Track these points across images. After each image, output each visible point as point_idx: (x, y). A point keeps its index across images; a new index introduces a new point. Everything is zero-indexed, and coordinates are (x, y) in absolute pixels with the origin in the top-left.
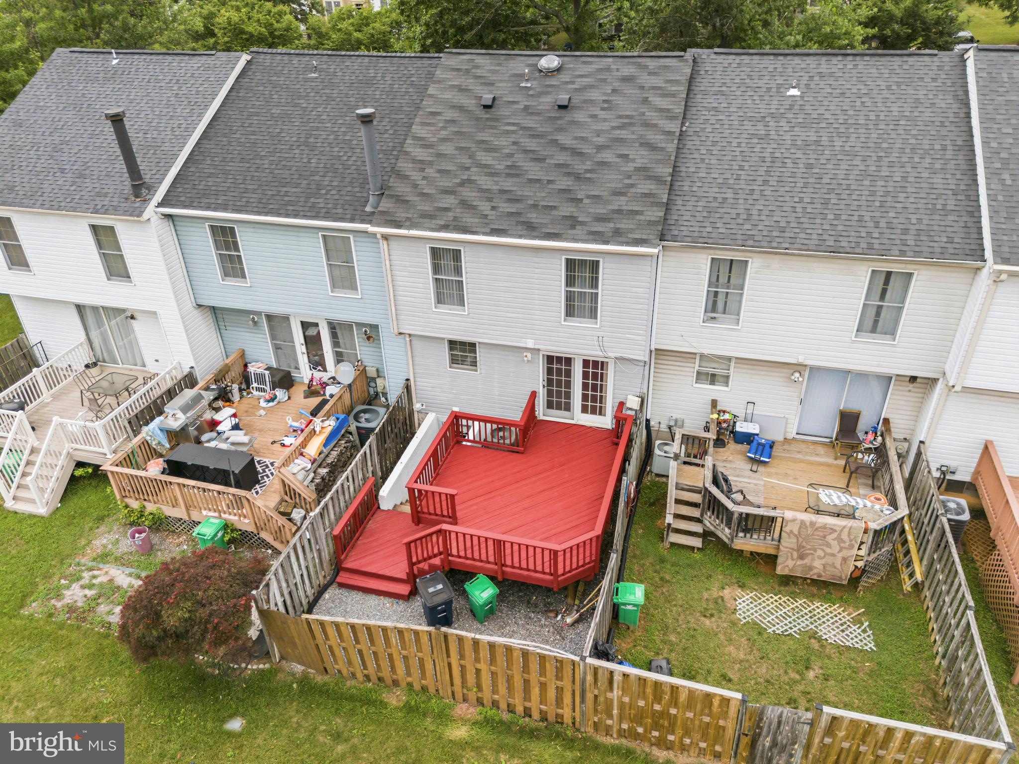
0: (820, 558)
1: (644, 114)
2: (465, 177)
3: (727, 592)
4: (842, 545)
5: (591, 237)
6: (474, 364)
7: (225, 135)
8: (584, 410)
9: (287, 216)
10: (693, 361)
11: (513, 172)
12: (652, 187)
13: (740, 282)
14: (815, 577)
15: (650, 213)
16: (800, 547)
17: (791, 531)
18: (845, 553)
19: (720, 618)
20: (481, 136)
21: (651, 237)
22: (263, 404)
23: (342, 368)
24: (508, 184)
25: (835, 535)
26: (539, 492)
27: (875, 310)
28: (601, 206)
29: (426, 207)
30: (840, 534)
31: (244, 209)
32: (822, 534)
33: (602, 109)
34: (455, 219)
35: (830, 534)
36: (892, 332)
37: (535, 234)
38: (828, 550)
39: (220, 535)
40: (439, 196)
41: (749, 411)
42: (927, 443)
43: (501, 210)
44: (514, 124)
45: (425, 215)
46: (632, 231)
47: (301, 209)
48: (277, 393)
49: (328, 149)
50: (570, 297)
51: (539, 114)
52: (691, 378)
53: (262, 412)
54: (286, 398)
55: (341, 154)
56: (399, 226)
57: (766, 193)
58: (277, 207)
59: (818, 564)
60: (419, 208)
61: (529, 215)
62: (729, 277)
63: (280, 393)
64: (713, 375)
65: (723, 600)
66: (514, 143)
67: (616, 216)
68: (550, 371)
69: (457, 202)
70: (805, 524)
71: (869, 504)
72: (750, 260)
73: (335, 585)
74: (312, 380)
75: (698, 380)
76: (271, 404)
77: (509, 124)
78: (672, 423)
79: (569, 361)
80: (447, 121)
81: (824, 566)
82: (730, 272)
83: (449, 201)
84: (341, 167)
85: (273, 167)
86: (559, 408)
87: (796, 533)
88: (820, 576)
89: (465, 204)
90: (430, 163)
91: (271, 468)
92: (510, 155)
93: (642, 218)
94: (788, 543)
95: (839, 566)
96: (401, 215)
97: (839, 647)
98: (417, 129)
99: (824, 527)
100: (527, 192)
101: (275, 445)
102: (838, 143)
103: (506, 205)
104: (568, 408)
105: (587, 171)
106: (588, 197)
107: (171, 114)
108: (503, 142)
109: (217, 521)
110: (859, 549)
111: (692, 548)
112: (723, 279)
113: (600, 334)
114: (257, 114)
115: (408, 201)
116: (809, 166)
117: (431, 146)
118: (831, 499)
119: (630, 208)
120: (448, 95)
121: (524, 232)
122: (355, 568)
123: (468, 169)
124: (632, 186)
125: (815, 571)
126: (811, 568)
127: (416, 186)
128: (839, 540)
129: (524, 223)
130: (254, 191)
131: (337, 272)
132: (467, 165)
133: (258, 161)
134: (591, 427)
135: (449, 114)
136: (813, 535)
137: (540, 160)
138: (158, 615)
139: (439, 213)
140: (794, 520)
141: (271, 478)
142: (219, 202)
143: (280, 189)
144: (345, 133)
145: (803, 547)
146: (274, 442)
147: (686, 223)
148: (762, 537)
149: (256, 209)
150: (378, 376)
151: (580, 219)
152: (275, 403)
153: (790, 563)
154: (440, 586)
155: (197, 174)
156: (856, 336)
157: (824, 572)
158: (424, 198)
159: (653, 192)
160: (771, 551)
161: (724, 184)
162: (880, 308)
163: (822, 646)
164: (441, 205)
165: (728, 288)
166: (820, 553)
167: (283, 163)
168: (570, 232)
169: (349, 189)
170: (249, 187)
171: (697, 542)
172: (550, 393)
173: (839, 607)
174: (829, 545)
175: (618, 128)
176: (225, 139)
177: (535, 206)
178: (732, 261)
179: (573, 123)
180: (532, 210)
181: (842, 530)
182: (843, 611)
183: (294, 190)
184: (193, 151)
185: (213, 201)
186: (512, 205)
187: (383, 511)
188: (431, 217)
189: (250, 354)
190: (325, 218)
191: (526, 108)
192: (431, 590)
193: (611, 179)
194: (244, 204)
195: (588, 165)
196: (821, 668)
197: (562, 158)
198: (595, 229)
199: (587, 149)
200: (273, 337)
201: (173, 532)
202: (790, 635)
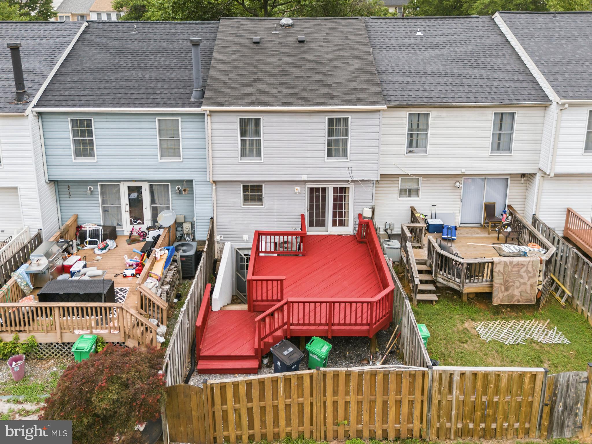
0: (518, 288)
1: (349, 44)
2: (256, 78)
3: (466, 325)
4: (529, 275)
5: (345, 103)
6: (260, 200)
7: (78, 65)
8: (334, 224)
9: (136, 107)
10: (397, 182)
11: (284, 73)
12: (369, 77)
13: (425, 128)
14: (516, 303)
15: (373, 89)
16: (506, 281)
17: (499, 271)
18: (532, 281)
19: (472, 342)
20: (257, 57)
21: (379, 100)
22: (97, 251)
23: (164, 215)
24: (284, 80)
25: (524, 269)
26: (328, 278)
27: (498, 136)
28: (344, 87)
29: (236, 94)
30: (527, 268)
31: (102, 105)
32: (517, 269)
33: (324, 42)
34: (257, 99)
35: (522, 268)
36: (509, 148)
37: (310, 103)
38: (522, 281)
39: (94, 348)
40: (243, 88)
41: (434, 212)
42: (537, 215)
43: (284, 92)
44: (276, 51)
45: (236, 98)
46: (367, 98)
47: (144, 102)
48: (108, 243)
49: (155, 70)
50: (330, 143)
51: (289, 46)
52: (397, 195)
53: (99, 257)
54: (115, 246)
55: (165, 72)
56: (221, 105)
57: (428, 78)
58: (127, 102)
59: (517, 293)
60: (231, 94)
61: (303, 94)
62: (418, 124)
63: (110, 242)
64: (410, 191)
65: (468, 331)
66: (279, 60)
67: (354, 92)
68: (311, 199)
69: (255, 90)
70: (507, 264)
71: (532, 249)
72: (430, 113)
73: (195, 374)
74: (132, 232)
75: (401, 195)
76: (104, 251)
77: (273, 51)
78: (387, 227)
79: (324, 190)
80: (234, 51)
81: (521, 293)
82: (418, 121)
83: (249, 90)
84: (167, 78)
85: (119, 81)
86: (317, 225)
87: (502, 271)
88: (519, 301)
89: (259, 91)
90: (231, 72)
91: (121, 293)
92: (280, 66)
93: (369, 91)
94: (498, 280)
95: (529, 291)
96: (221, 99)
97: (550, 345)
98: (215, 55)
99: (518, 264)
100: (296, 83)
101: (117, 277)
102: (453, 54)
103: (286, 90)
104: (323, 224)
105: (328, 71)
106: (335, 83)
107: (37, 54)
108: (272, 59)
109: (91, 336)
110: (539, 276)
111: (431, 302)
112: (415, 126)
113: (350, 165)
114: (99, 53)
115: (223, 92)
116: (444, 65)
117: (229, 63)
118: (510, 249)
119: (361, 87)
120: (230, 38)
121: (303, 103)
122: (211, 354)
123: (256, 73)
124: (357, 77)
125: (516, 298)
126: (513, 296)
127: (225, 84)
128: (527, 271)
129: (301, 98)
130: (108, 95)
131: (165, 146)
132: (255, 72)
133: (106, 78)
134: (340, 235)
135: (235, 47)
136: (512, 271)
137: (299, 67)
138: (89, 401)
139: (246, 97)
140: (500, 263)
141: (124, 299)
142: (82, 102)
143: (127, 92)
144: (165, 61)
145: (508, 281)
146: (116, 276)
147: (392, 94)
148: (480, 281)
149: (112, 105)
150: (185, 222)
151: (334, 94)
152: (107, 250)
153: (501, 295)
154: (291, 349)
155: (62, 87)
156: (491, 153)
157: (521, 298)
158: (233, 90)
159: (370, 79)
160: (487, 290)
161: (403, 75)
162: (500, 134)
163: (541, 347)
164: (245, 92)
165: (418, 131)
166: (517, 284)
167: (126, 78)
168: (331, 101)
169: (176, 90)
170: (103, 92)
171: (434, 297)
172: (311, 215)
173: (536, 321)
174: (521, 277)
175: (337, 50)
176: (79, 67)
177: (304, 90)
178: (419, 114)
179: (310, 49)
180: (304, 92)
181: (528, 264)
182: (539, 323)
183: (137, 92)
184: (55, 75)
185: (77, 102)
186: (291, 90)
187: (215, 312)
188: (241, 99)
189: (83, 218)
190: (163, 106)
191: (280, 43)
192: (286, 353)
193: (344, 75)
194: (102, 102)
195: (328, 68)
196: (549, 360)
197: (312, 65)
198: (346, 99)
199: (324, 61)
200: (104, 202)
201: (41, 359)
202: (518, 344)
